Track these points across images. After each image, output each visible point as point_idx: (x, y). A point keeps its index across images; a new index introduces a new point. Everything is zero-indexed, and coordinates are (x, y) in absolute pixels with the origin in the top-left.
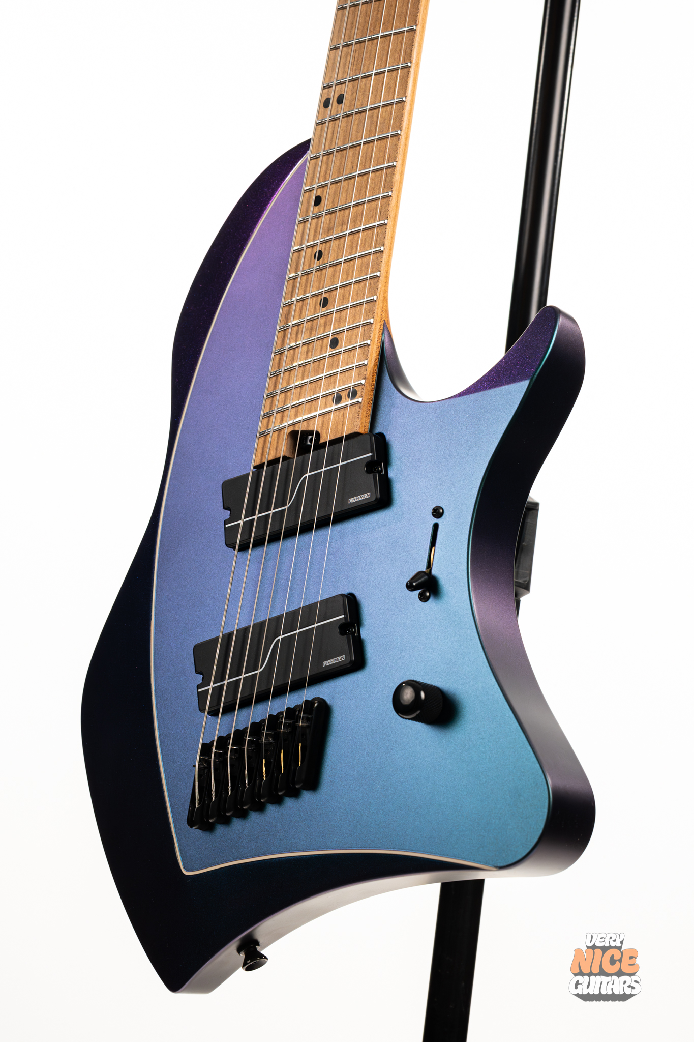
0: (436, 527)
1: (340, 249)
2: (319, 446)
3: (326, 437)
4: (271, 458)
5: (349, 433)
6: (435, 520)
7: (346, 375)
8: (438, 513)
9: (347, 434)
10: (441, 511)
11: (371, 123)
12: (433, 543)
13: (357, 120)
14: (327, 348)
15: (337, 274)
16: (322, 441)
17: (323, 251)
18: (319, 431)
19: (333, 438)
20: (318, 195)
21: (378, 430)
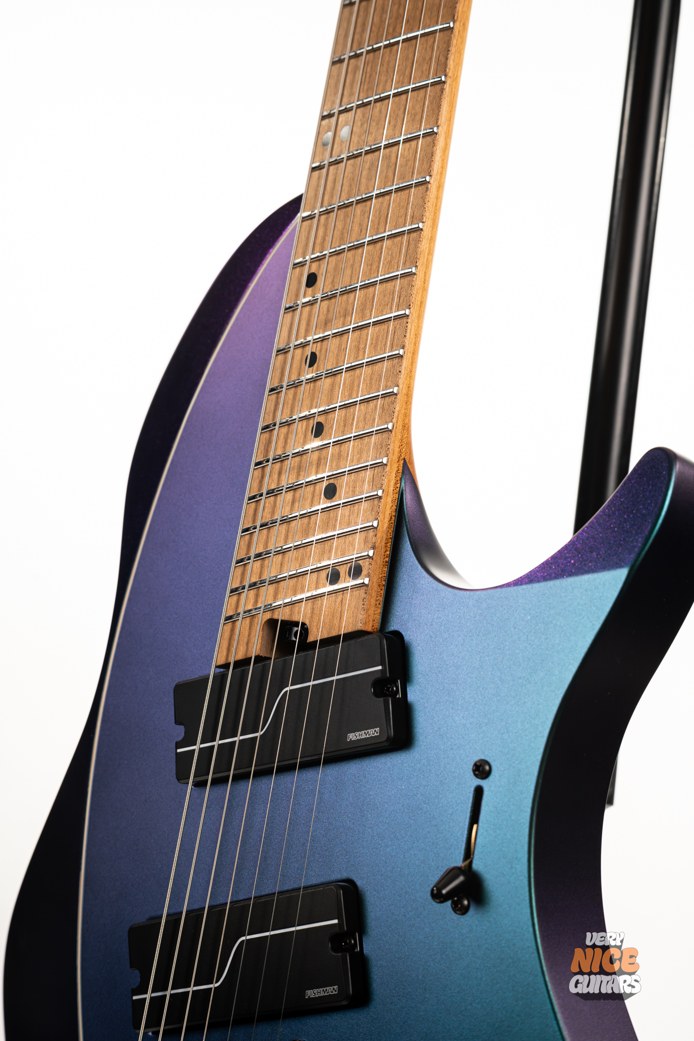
0: (479, 793)
1: (341, 350)
2: (307, 646)
3: (316, 634)
4: (240, 656)
5: (350, 630)
6: (479, 782)
7: (347, 541)
8: (482, 770)
9: (346, 631)
10: (487, 768)
11: (388, 167)
12: (475, 818)
13: (368, 163)
14: (320, 499)
15: (337, 388)
16: (311, 639)
17: (318, 353)
18: (307, 622)
19: (326, 636)
20: (313, 271)
21: (393, 626)
